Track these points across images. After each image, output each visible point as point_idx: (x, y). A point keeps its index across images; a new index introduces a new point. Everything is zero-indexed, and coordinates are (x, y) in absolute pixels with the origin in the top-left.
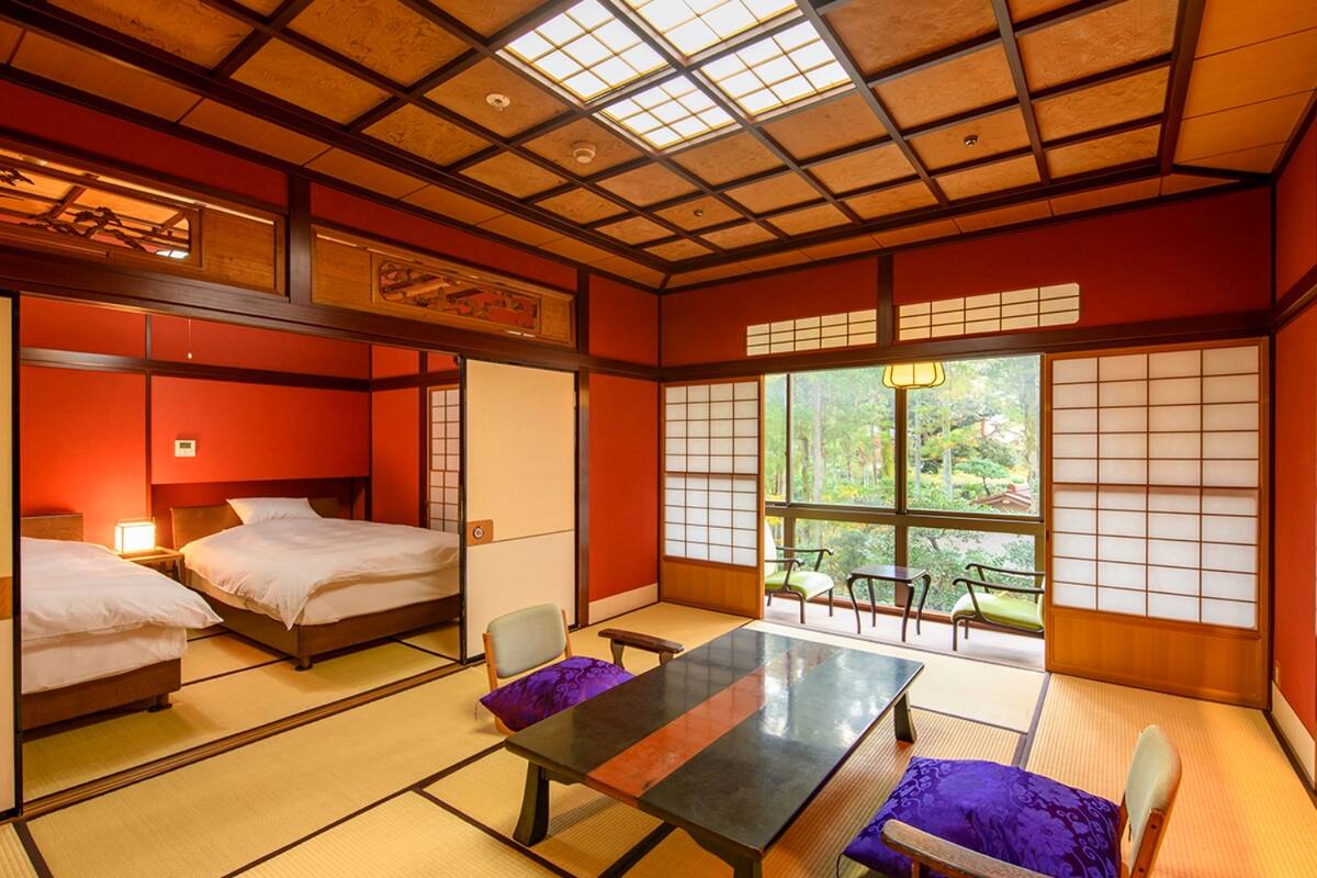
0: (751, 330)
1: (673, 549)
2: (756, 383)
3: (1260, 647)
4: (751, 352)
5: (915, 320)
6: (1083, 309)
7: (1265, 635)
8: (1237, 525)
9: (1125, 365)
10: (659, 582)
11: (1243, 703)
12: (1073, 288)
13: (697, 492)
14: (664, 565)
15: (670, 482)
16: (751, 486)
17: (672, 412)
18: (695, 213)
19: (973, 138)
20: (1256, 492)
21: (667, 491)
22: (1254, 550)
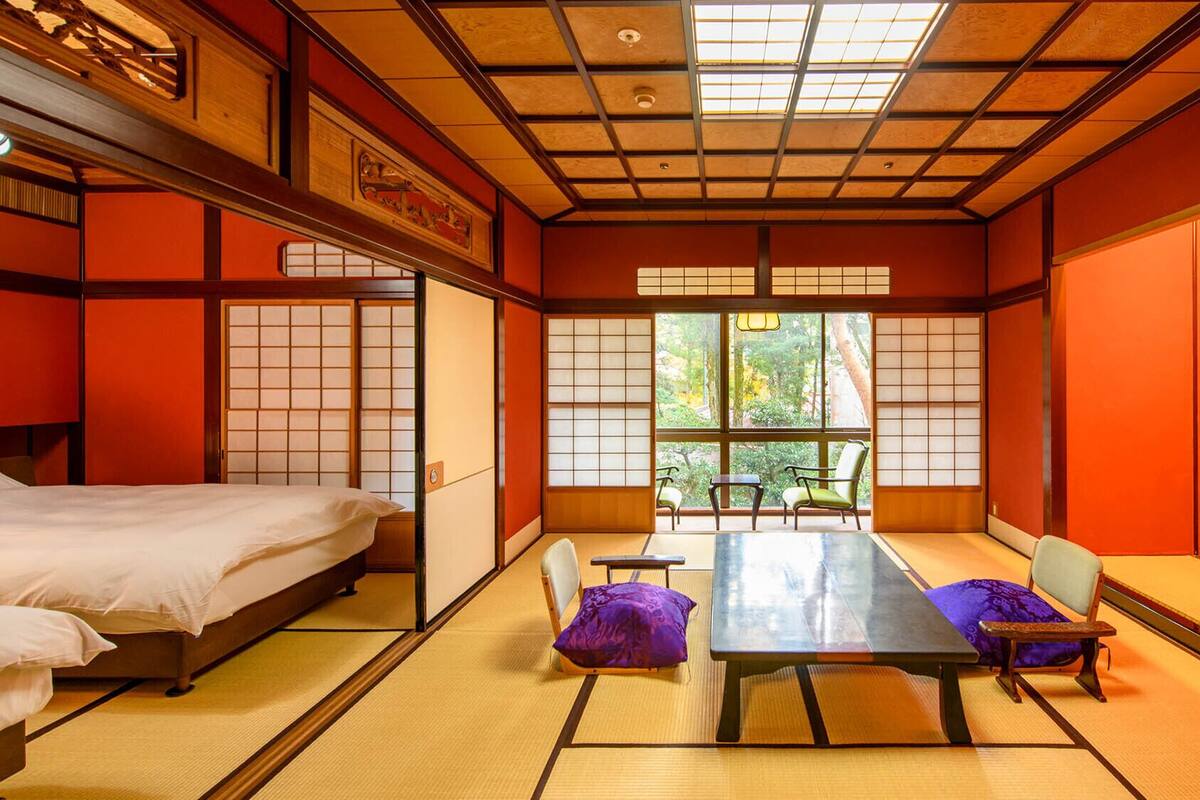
0: (641, 272)
1: (556, 479)
2: (649, 321)
3: (982, 494)
4: (642, 292)
5: (786, 280)
6: (892, 285)
7: (984, 487)
8: (970, 424)
9: (915, 324)
10: (542, 514)
11: (974, 530)
12: (886, 270)
13: (588, 422)
14: (548, 496)
15: (553, 413)
16: (646, 413)
17: (554, 344)
18: (661, 165)
19: (891, 164)
20: (979, 404)
21: (550, 422)
22: (978, 438)
